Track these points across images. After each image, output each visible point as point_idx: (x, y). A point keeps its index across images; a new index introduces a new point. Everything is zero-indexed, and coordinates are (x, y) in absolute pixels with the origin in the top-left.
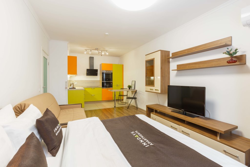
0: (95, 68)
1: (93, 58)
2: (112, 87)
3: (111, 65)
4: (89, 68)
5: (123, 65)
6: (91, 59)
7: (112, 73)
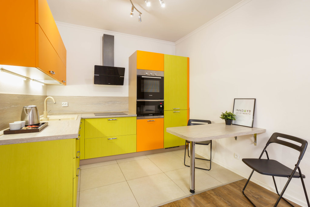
0: (117, 65)
1: (112, 37)
2: (163, 114)
3: (160, 57)
4: (100, 64)
5: (188, 59)
6: (108, 40)
7: (163, 78)
